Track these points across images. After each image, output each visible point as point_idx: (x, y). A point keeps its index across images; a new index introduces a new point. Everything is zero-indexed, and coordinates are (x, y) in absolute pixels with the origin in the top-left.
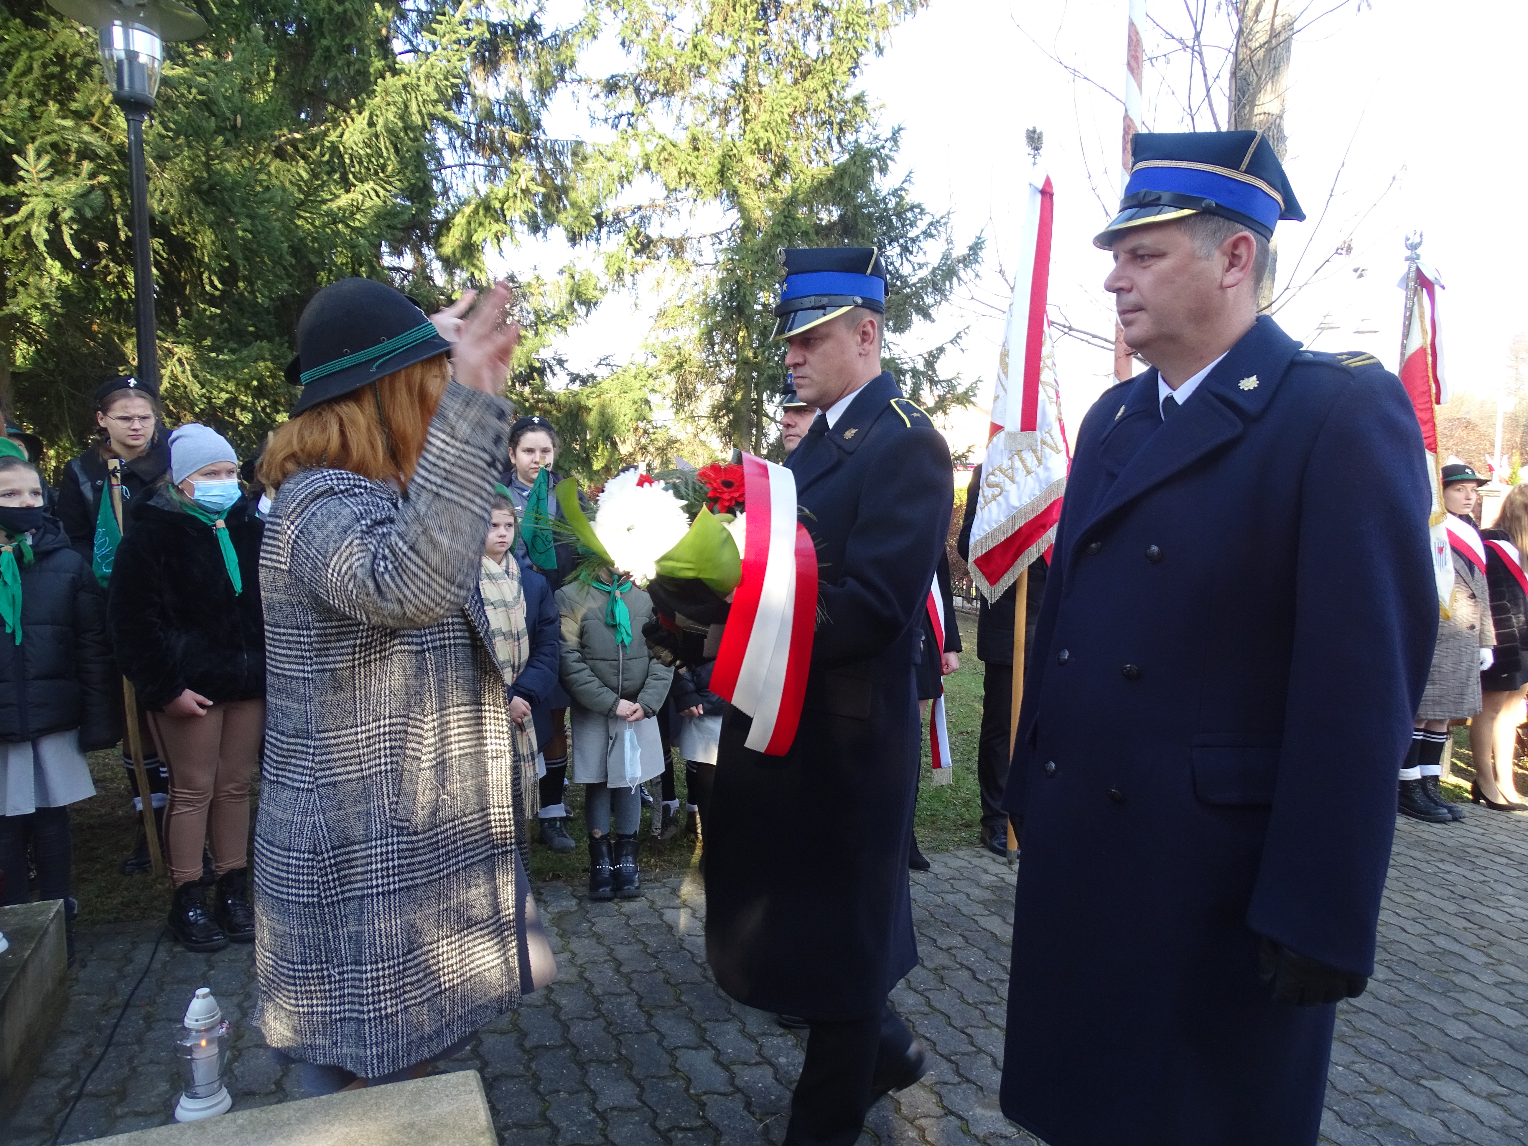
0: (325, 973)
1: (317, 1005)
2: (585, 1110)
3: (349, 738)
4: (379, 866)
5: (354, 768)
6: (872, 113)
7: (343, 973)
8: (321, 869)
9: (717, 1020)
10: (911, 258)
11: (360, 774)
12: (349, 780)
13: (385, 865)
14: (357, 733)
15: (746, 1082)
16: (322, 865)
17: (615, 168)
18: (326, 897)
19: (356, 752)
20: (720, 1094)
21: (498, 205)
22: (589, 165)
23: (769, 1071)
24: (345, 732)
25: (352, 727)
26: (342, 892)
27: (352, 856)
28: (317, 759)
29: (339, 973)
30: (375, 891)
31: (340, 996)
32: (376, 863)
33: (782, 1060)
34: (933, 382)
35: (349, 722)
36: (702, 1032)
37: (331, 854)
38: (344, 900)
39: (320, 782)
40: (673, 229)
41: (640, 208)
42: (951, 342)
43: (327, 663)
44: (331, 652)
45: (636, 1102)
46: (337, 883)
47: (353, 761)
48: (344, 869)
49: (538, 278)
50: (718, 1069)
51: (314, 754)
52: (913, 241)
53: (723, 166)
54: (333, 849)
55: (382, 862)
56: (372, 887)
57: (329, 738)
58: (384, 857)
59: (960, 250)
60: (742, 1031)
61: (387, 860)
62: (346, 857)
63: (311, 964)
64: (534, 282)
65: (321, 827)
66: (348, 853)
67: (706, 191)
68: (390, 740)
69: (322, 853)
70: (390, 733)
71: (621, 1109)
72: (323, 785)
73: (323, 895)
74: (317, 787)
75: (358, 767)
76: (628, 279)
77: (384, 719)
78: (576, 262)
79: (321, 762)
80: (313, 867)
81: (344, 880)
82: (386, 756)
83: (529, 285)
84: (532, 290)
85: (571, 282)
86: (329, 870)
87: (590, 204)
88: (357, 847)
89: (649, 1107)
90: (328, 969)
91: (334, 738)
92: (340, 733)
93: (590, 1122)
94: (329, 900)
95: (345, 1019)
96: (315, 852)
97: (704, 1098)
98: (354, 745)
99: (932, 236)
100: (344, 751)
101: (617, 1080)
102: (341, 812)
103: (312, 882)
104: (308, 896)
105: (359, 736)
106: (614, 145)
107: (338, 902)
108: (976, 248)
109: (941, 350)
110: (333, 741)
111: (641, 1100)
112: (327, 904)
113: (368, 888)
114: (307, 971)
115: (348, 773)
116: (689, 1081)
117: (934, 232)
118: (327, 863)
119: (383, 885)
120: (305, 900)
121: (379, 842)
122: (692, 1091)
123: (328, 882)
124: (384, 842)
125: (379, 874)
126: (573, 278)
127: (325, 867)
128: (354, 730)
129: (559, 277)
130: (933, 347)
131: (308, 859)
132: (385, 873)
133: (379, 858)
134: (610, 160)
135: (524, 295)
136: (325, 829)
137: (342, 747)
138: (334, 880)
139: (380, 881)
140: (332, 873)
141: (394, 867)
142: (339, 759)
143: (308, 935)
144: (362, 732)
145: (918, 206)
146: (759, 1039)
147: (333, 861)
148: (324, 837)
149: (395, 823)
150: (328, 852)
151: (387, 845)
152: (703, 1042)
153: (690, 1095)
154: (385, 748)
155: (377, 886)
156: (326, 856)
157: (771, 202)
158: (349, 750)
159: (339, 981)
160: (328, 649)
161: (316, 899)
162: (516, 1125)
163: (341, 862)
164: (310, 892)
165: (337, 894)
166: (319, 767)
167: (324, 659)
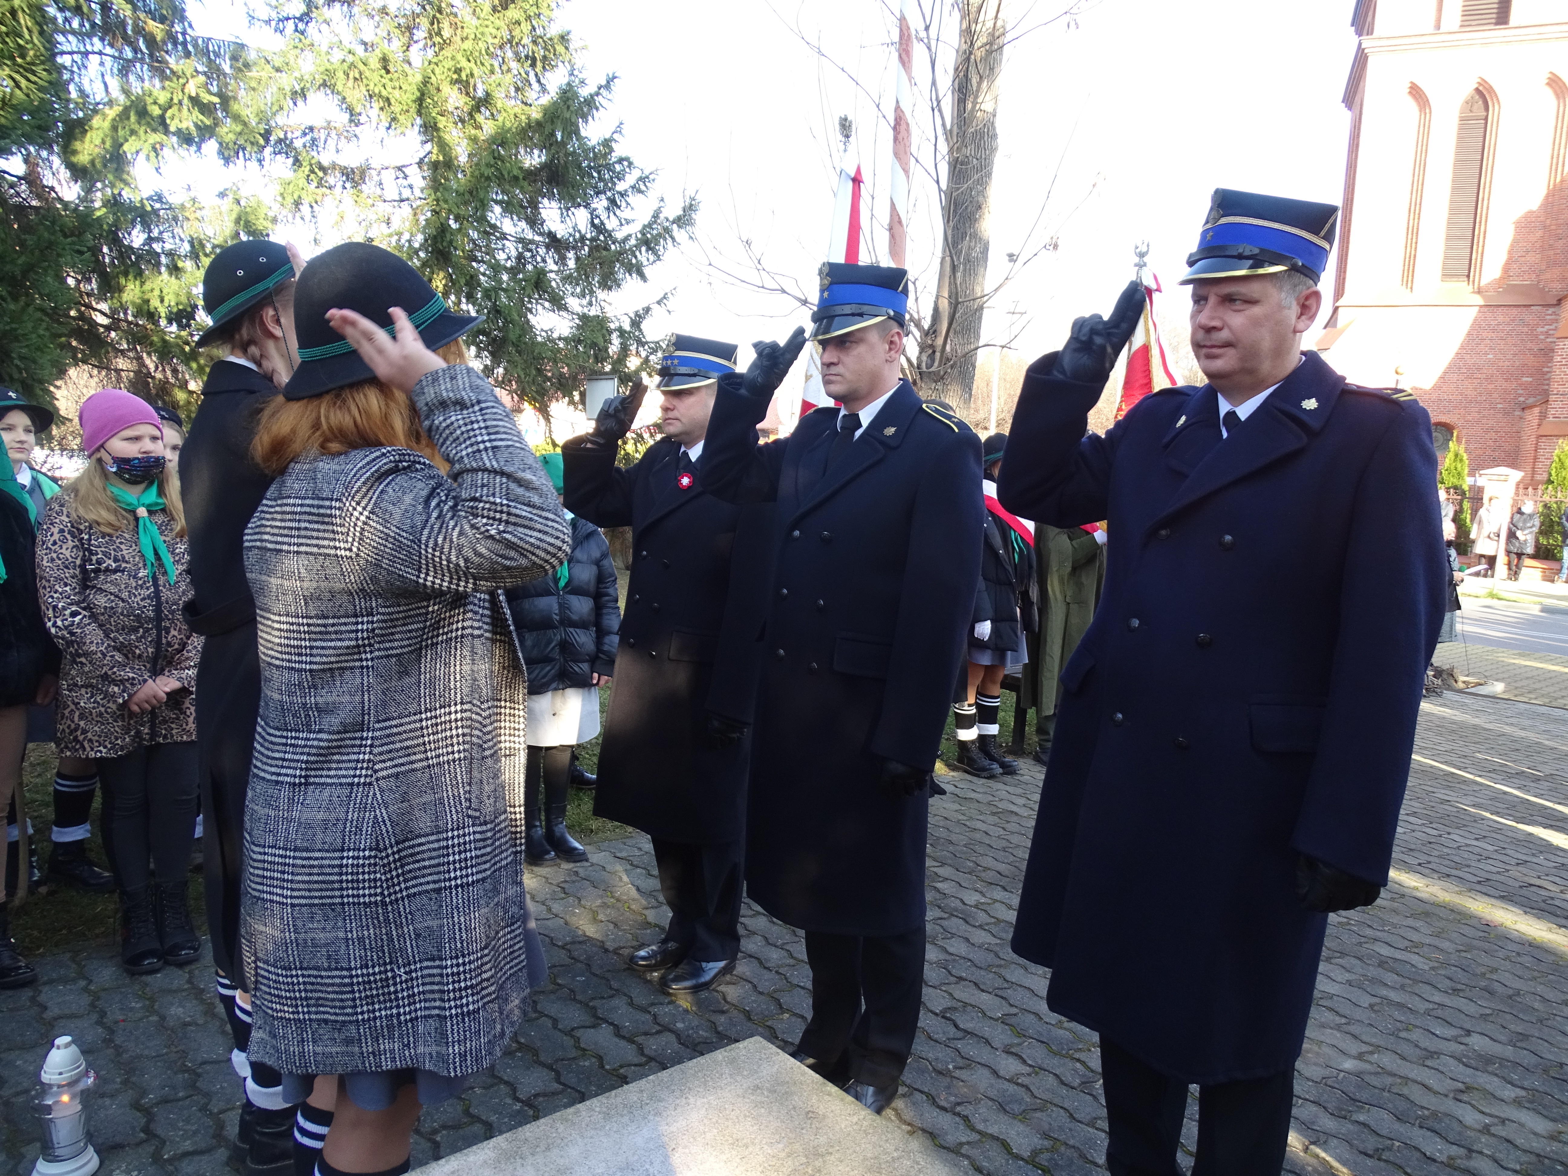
0: (390, 974)
1: (380, 1010)
2: (509, 1101)
3: (413, 726)
4: (457, 857)
5: (418, 757)
6: (573, 53)
7: (411, 972)
8: (384, 866)
9: (603, 998)
10: (618, 212)
11: (425, 763)
12: (413, 770)
13: (463, 856)
14: (421, 720)
15: (655, 1051)
16: (385, 861)
17: (287, 81)
18: (390, 895)
19: (421, 740)
20: (635, 1065)
21: (156, 111)
22: (253, 74)
23: (672, 1038)
24: (407, 720)
25: (415, 714)
26: (407, 888)
27: (417, 849)
28: (376, 751)
29: (405, 973)
30: (453, 883)
31: (409, 996)
32: (454, 854)
33: (680, 1025)
34: (641, 343)
35: (412, 708)
36: (593, 1012)
37: (395, 849)
38: (408, 896)
39: (380, 774)
40: (351, 158)
41: (311, 129)
42: (659, 303)
43: (392, 648)
44: (397, 637)
45: (556, 1086)
46: (401, 879)
47: (417, 750)
48: (408, 864)
49: (194, 200)
50: (623, 1043)
51: (371, 746)
52: (623, 195)
53: (423, 94)
54: (397, 843)
55: (460, 853)
56: (450, 879)
57: (391, 727)
58: (462, 848)
59: (672, 211)
60: (631, 1004)
61: (465, 851)
62: (410, 851)
63: (373, 967)
64: (188, 205)
65: (384, 821)
66: (413, 846)
67: (402, 118)
68: (462, 727)
69: (386, 849)
70: (462, 720)
71: (545, 1095)
72: (384, 778)
73: (386, 893)
74: (377, 780)
75: (422, 756)
76: (305, 209)
77: (456, 704)
78: (240, 185)
79: (381, 754)
80: (375, 865)
81: (409, 876)
82: (458, 744)
83: (183, 207)
84: (187, 214)
85: (236, 209)
86: (393, 866)
87: (257, 119)
88: (423, 840)
89: (573, 1088)
90: (392, 970)
91: (396, 726)
92: (403, 721)
93: (519, 1112)
94: (393, 897)
95: (417, 1018)
96: (377, 849)
97: (622, 1071)
98: (419, 733)
99: (640, 191)
100: (406, 740)
101: (528, 1068)
102: (405, 804)
103: (375, 880)
104: (370, 895)
105: (424, 724)
106: (283, 54)
107: (403, 898)
108: (690, 208)
109: (647, 310)
110: (395, 730)
111: (561, 1083)
112: (391, 903)
113: (445, 880)
114: (368, 975)
115: (412, 763)
116: (600, 1058)
117: (643, 188)
118: (391, 859)
119: (461, 877)
120: (367, 899)
121: (456, 833)
122: (607, 1067)
123: (392, 878)
124: (461, 832)
125: (457, 865)
126: (239, 203)
127: (389, 863)
128: (418, 717)
129: (219, 201)
130: (639, 307)
131: (370, 857)
132: (463, 865)
133: (456, 849)
134: (278, 70)
135: (175, 219)
136: (388, 823)
137: (404, 736)
138: (398, 876)
139: (458, 873)
140: (396, 869)
141: (472, 858)
142: (401, 749)
143: (369, 937)
144: (427, 719)
145: (627, 159)
146: (650, 1009)
147: (397, 856)
148: (388, 832)
149: (470, 812)
150: (392, 847)
151: (464, 835)
152: (597, 1020)
153: (607, 1071)
154: (458, 736)
155: (456, 878)
156: (390, 851)
157: (474, 140)
158: (412, 739)
159: (406, 981)
160: (392, 634)
161: (379, 898)
162: (444, 1127)
163: (405, 857)
164: (372, 891)
165: (401, 891)
166: (378, 758)
167: (388, 645)
